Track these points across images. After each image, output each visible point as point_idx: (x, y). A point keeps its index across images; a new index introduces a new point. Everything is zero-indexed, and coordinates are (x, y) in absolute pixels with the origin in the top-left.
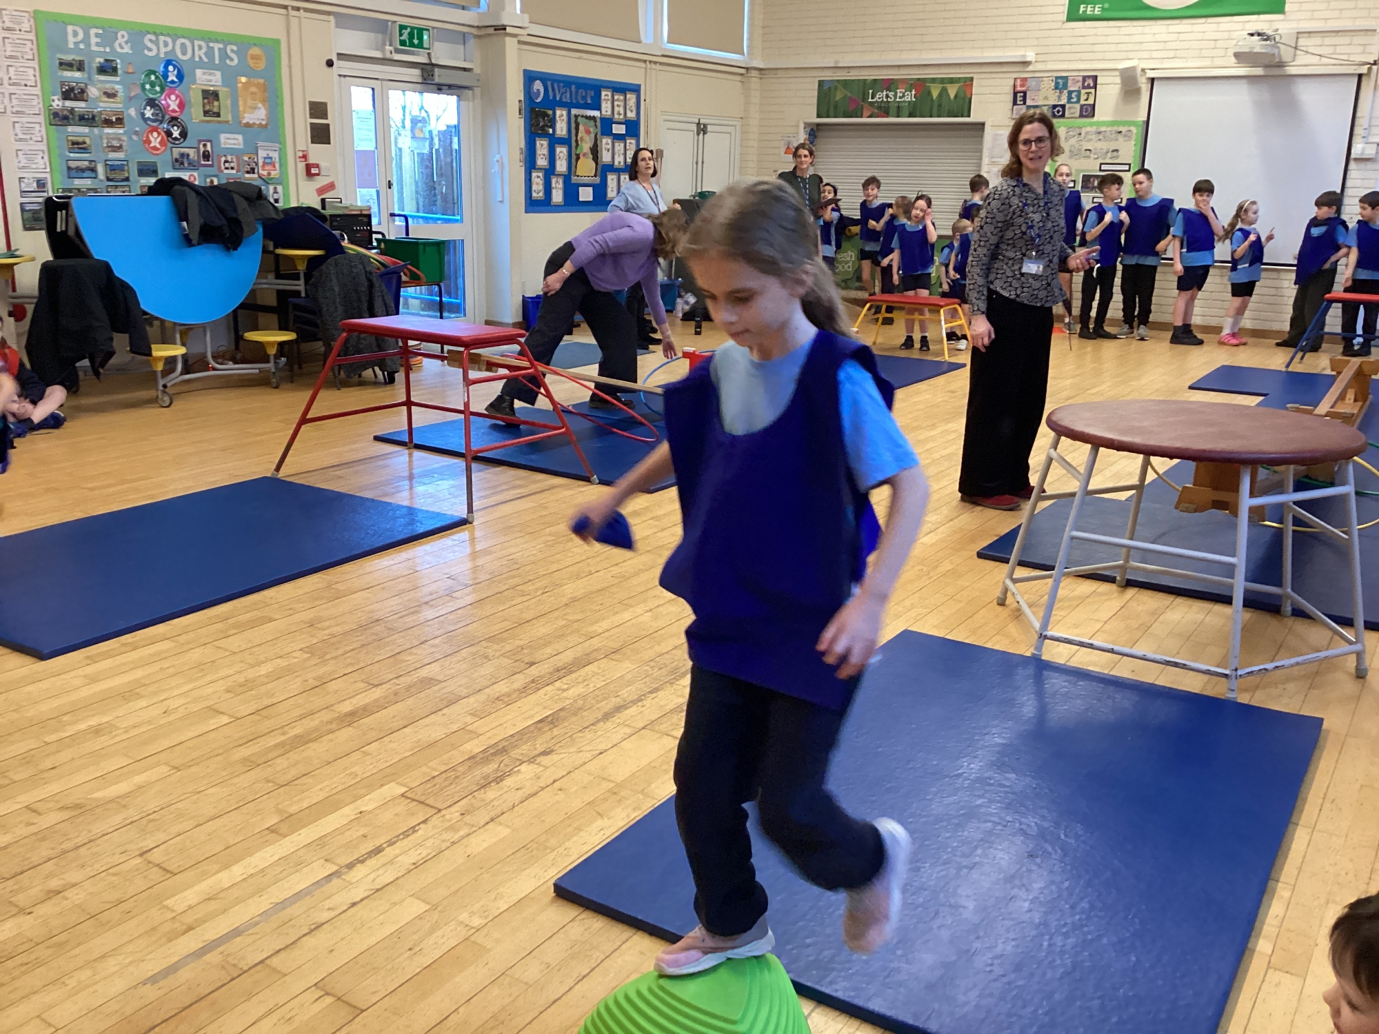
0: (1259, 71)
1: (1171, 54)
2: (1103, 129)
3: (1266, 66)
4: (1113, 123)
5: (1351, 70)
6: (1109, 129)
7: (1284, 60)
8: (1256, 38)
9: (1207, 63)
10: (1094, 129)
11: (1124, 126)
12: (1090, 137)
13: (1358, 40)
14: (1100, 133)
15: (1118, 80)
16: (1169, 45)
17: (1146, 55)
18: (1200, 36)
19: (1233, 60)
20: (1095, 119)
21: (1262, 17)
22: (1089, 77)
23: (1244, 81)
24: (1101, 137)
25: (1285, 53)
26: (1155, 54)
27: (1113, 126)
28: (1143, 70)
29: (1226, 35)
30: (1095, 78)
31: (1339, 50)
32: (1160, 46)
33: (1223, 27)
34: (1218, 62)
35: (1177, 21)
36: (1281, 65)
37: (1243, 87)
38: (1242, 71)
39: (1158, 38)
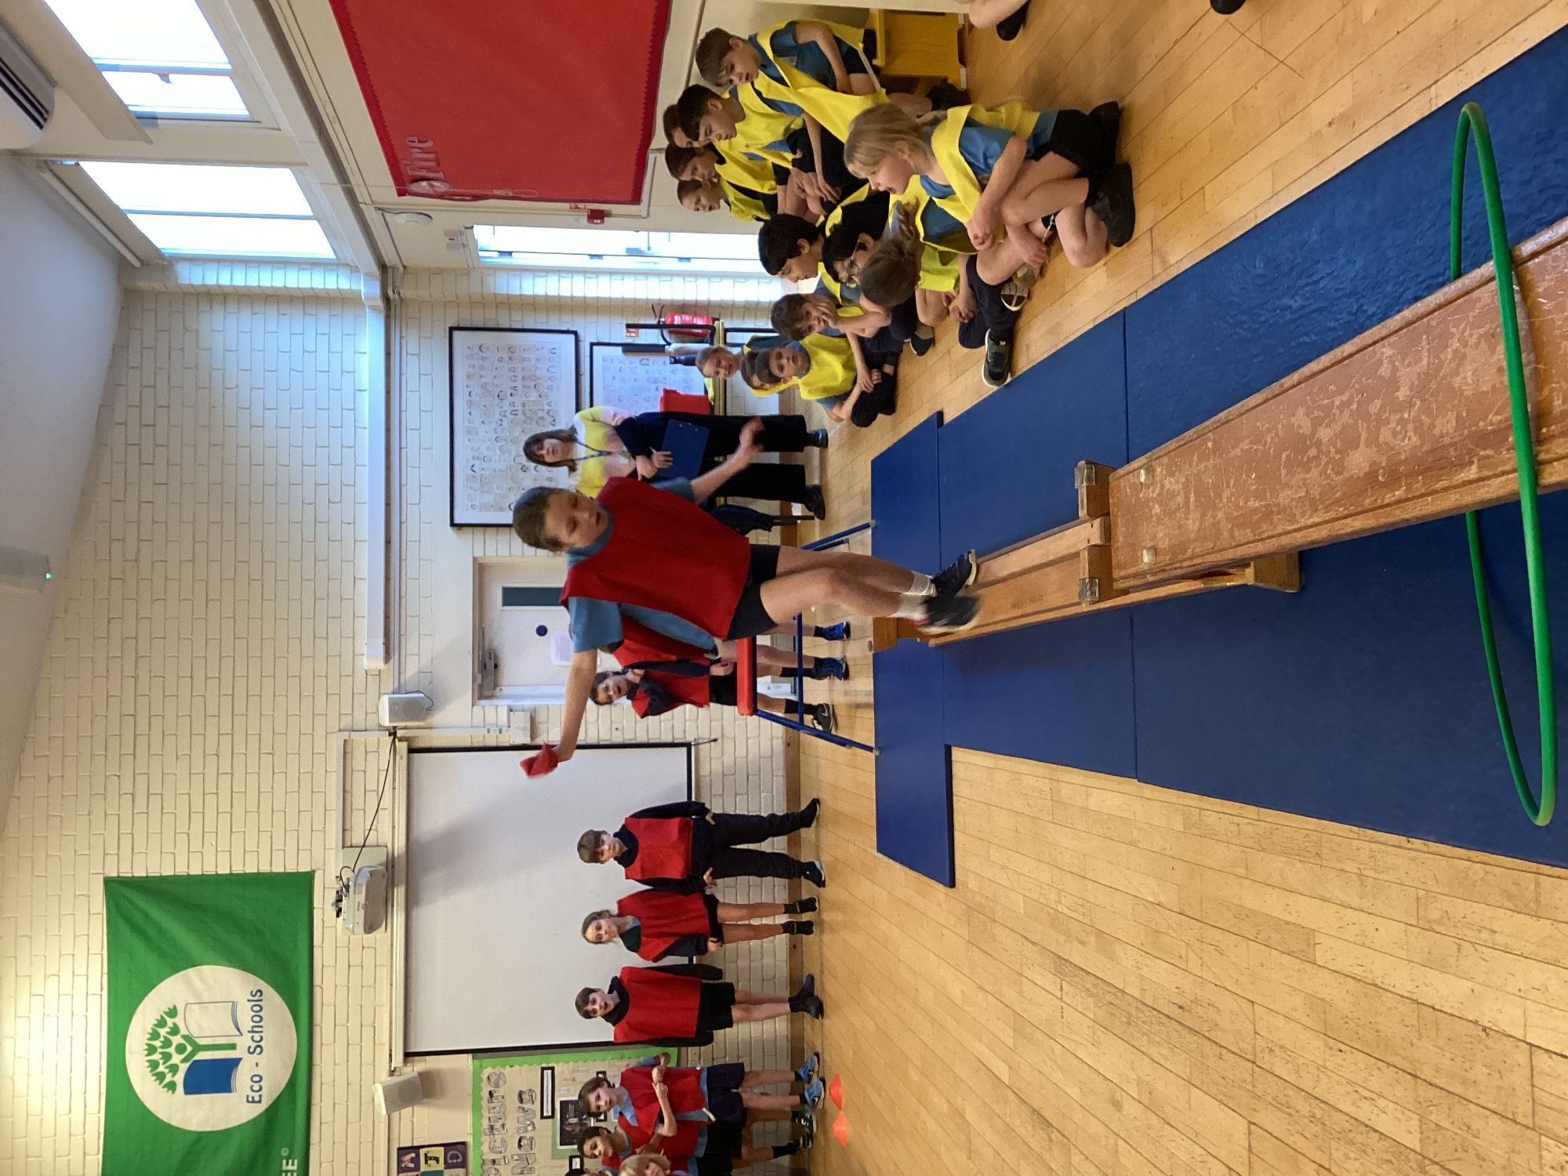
0: (399, 893)
1: (368, 1033)
2: (485, 1124)
3: (391, 883)
4: (477, 1108)
5: (402, 763)
6: (486, 1114)
7: (384, 859)
8: (344, 904)
9: (383, 973)
10: (485, 1139)
11: (481, 1089)
12: (498, 1144)
13: (358, 763)
14: (492, 1128)
15: (407, 1112)
16: (354, 1038)
17: (367, 1071)
18: (342, 991)
19: (379, 934)
20: (469, 1140)
21: (317, 903)
22: (399, 1162)
23: (414, 913)
24: (498, 1125)
25: (373, 859)
26: (367, 1058)
27: (481, 1107)
28: (392, 1073)
29: (342, 954)
30: (402, 1151)
31: (372, 785)
32: (354, 1051)
33: (329, 960)
34: (383, 958)
35: (317, 1030)
36: (390, 864)
37: (423, 913)
38: (398, 919)
39: (340, 1058)
